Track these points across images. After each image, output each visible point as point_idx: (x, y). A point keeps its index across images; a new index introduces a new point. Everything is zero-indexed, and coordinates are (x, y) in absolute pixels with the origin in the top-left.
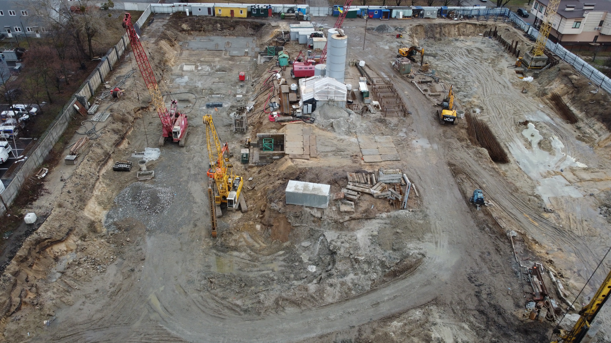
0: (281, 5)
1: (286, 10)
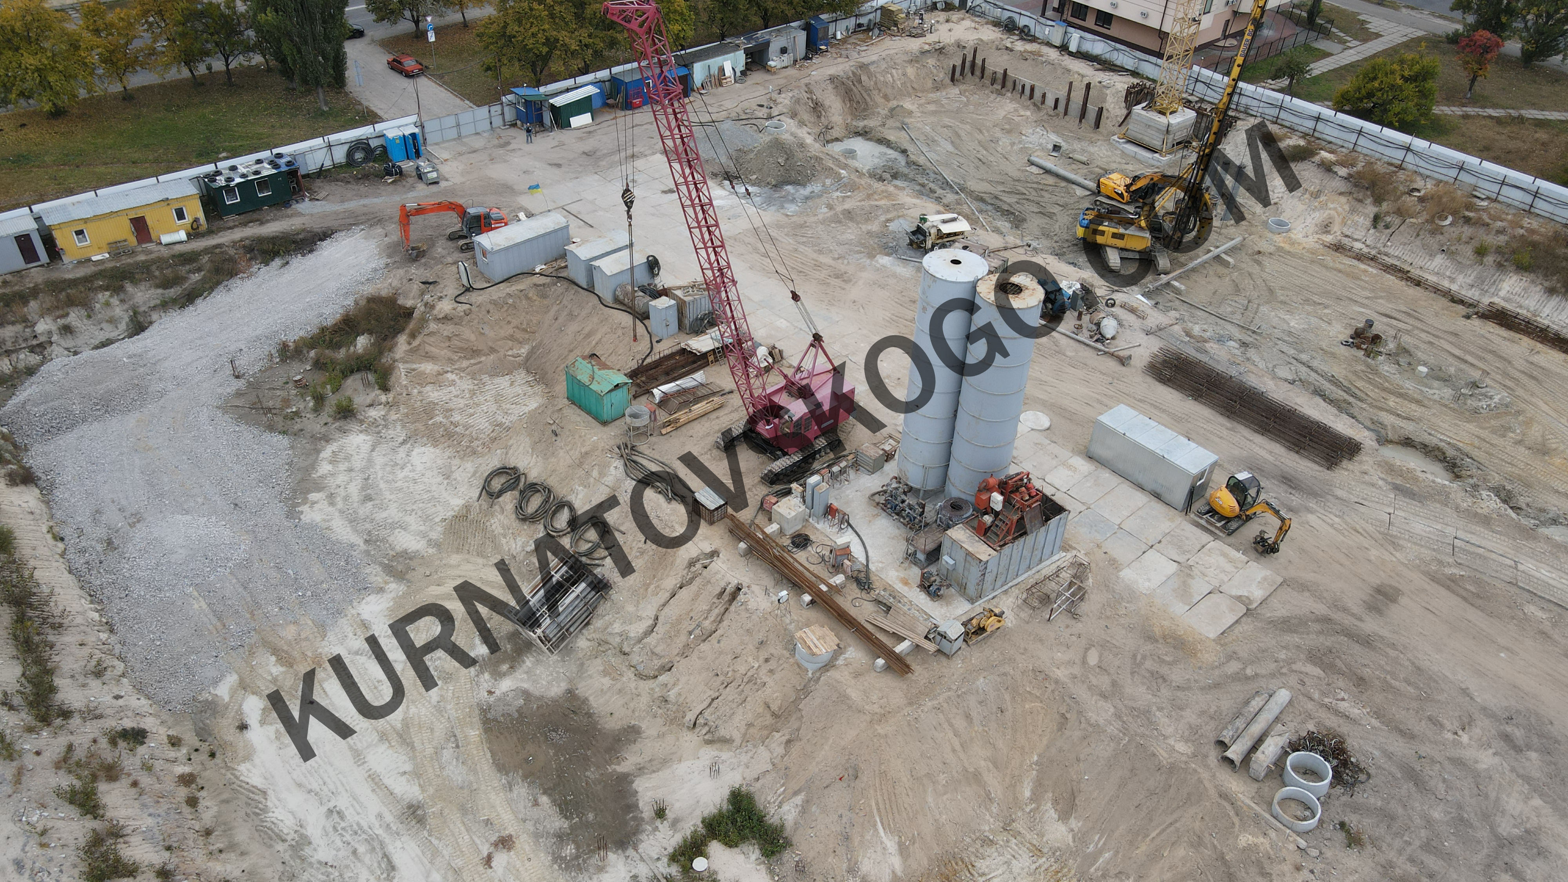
0: (318, 142)
1: (340, 155)
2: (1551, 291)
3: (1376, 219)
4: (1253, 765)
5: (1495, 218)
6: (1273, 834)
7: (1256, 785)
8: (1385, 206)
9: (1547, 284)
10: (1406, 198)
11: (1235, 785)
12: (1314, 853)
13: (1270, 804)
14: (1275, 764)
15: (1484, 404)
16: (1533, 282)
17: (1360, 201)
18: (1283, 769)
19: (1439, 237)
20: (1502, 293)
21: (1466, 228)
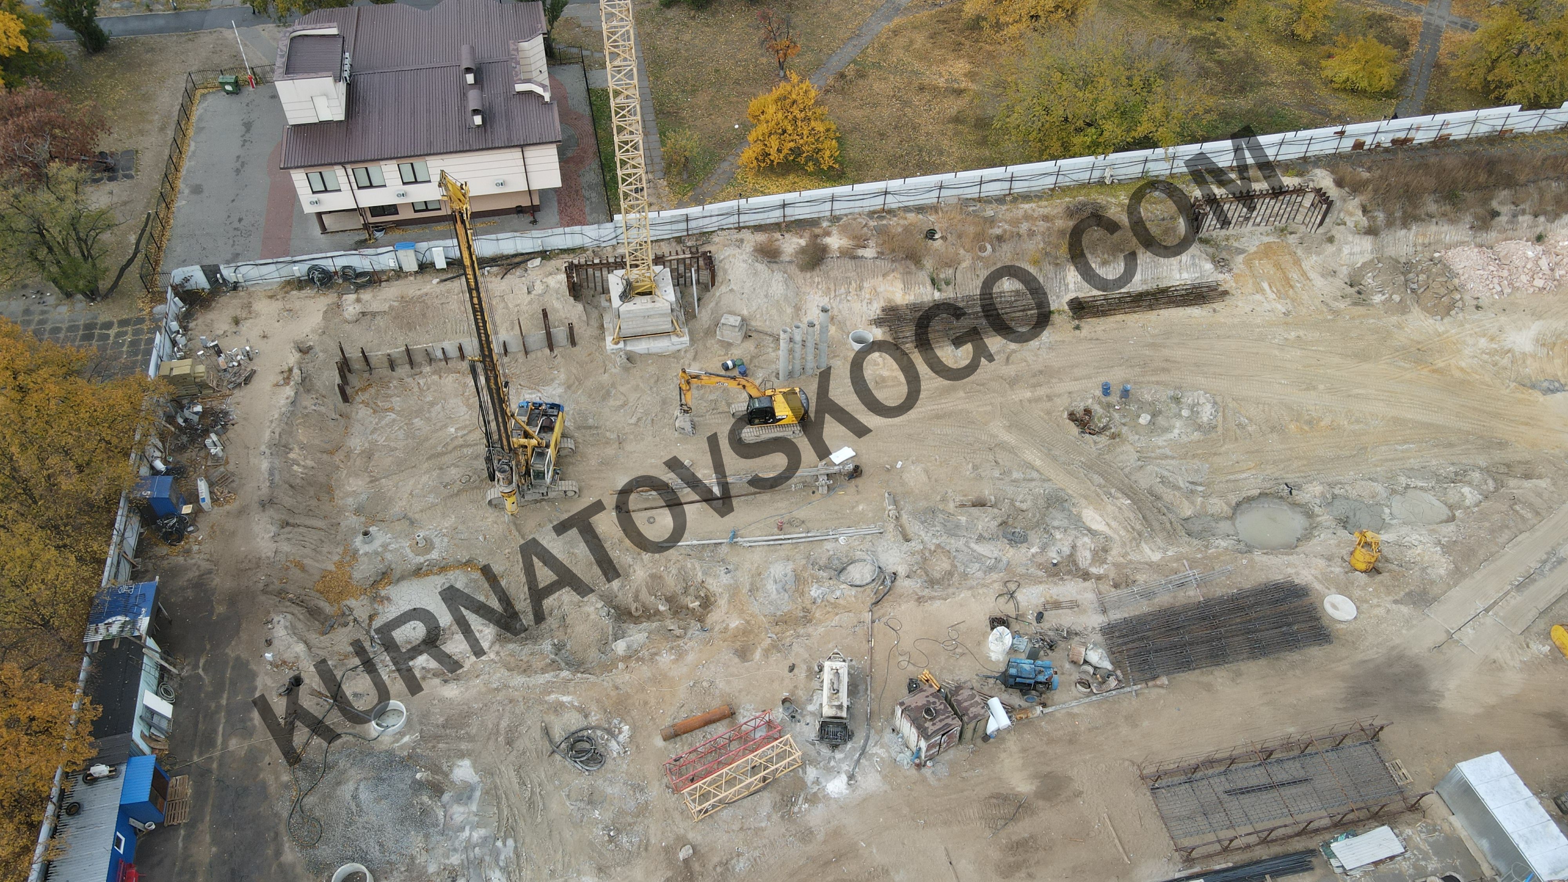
3: (933, 282)
8: (929, 263)
10: (932, 244)
15: (1206, 415)
17: (906, 272)
21: (1004, 246)
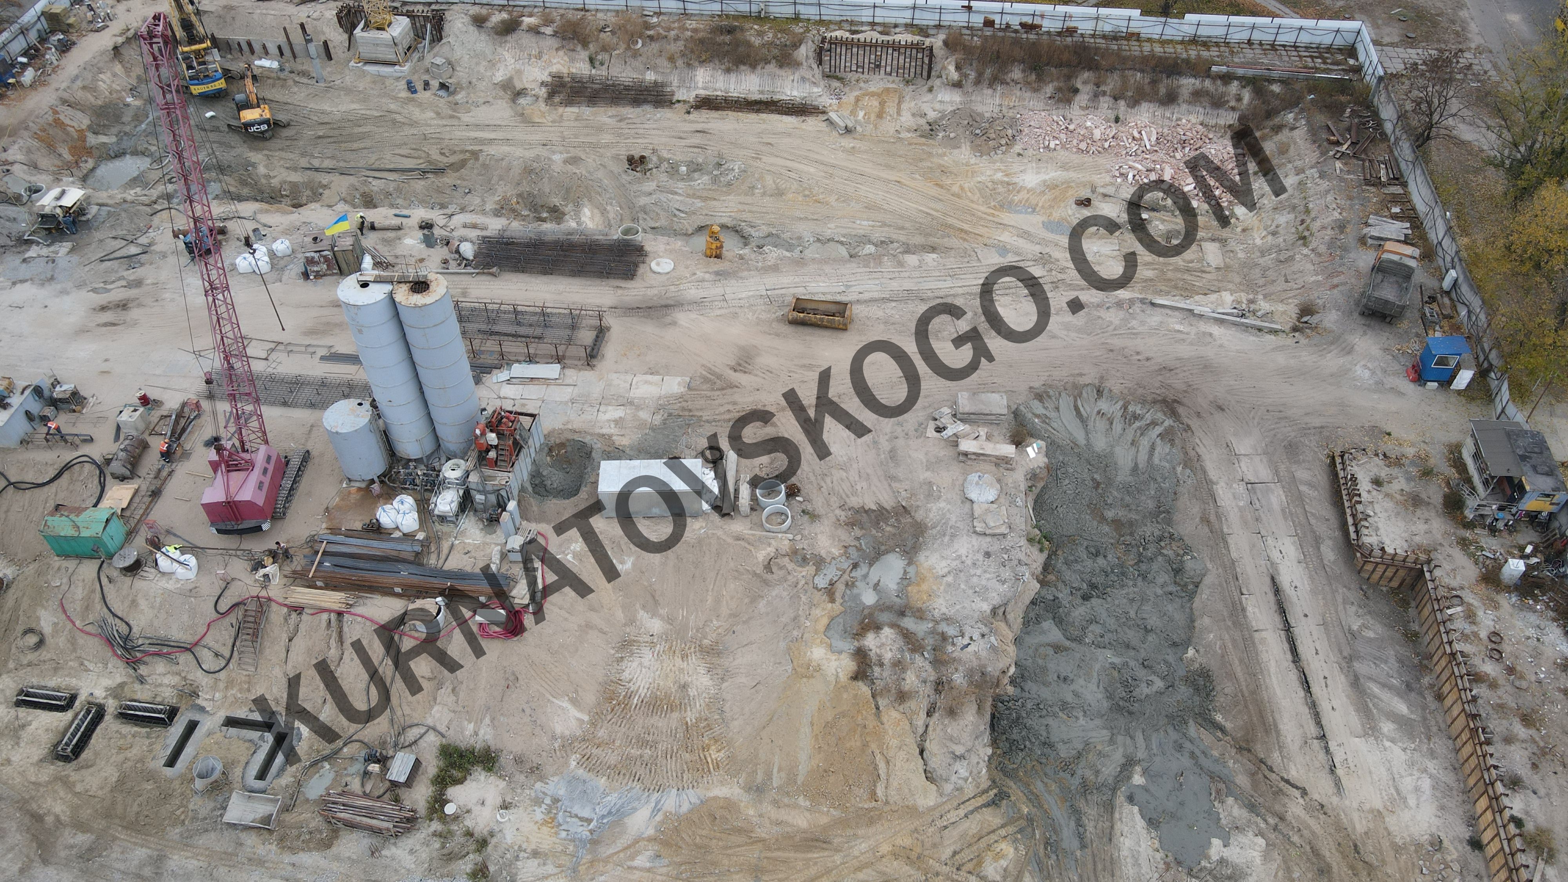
2: (728, 71)
3: (592, 60)
4: (741, 509)
5: (669, 29)
6: (773, 541)
7: (749, 519)
8: (593, 47)
9: (723, 67)
10: (602, 35)
11: (738, 526)
12: (798, 537)
13: (762, 525)
14: (752, 500)
15: (730, 177)
16: (714, 69)
17: (573, 50)
18: (757, 499)
19: (640, 59)
20: (700, 85)
21: (653, 44)
